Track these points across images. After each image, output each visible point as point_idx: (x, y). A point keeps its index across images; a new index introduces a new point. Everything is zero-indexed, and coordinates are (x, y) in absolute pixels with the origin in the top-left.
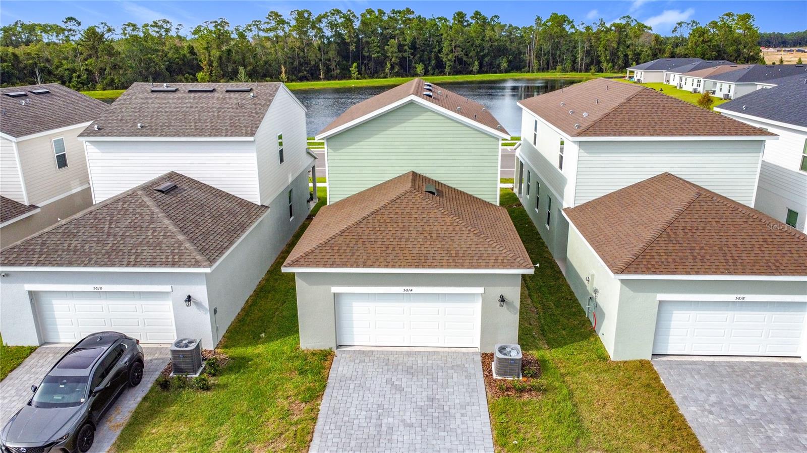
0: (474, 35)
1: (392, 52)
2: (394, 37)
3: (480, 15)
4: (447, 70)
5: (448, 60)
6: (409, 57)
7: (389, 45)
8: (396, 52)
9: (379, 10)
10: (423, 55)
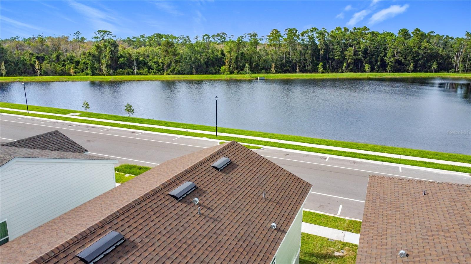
0: (412, 45)
1: (349, 56)
2: (351, 46)
3: (419, 31)
4: (389, 68)
5: (390, 62)
6: (361, 59)
7: (347, 51)
8: (351, 56)
9: (345, 28)
10: (372, 58)
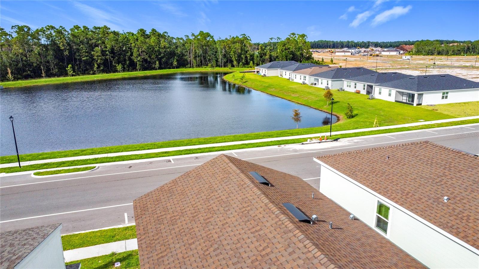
0: (153, 44)
1: (97, 56)
2: (97, 46)
3: (156, 31)
4: (138, 67)
5: (138, 61)
6: (110, 59)
7: (94, 51)
8: (100, 56)
9: (84, 27)
10: (120, 57)
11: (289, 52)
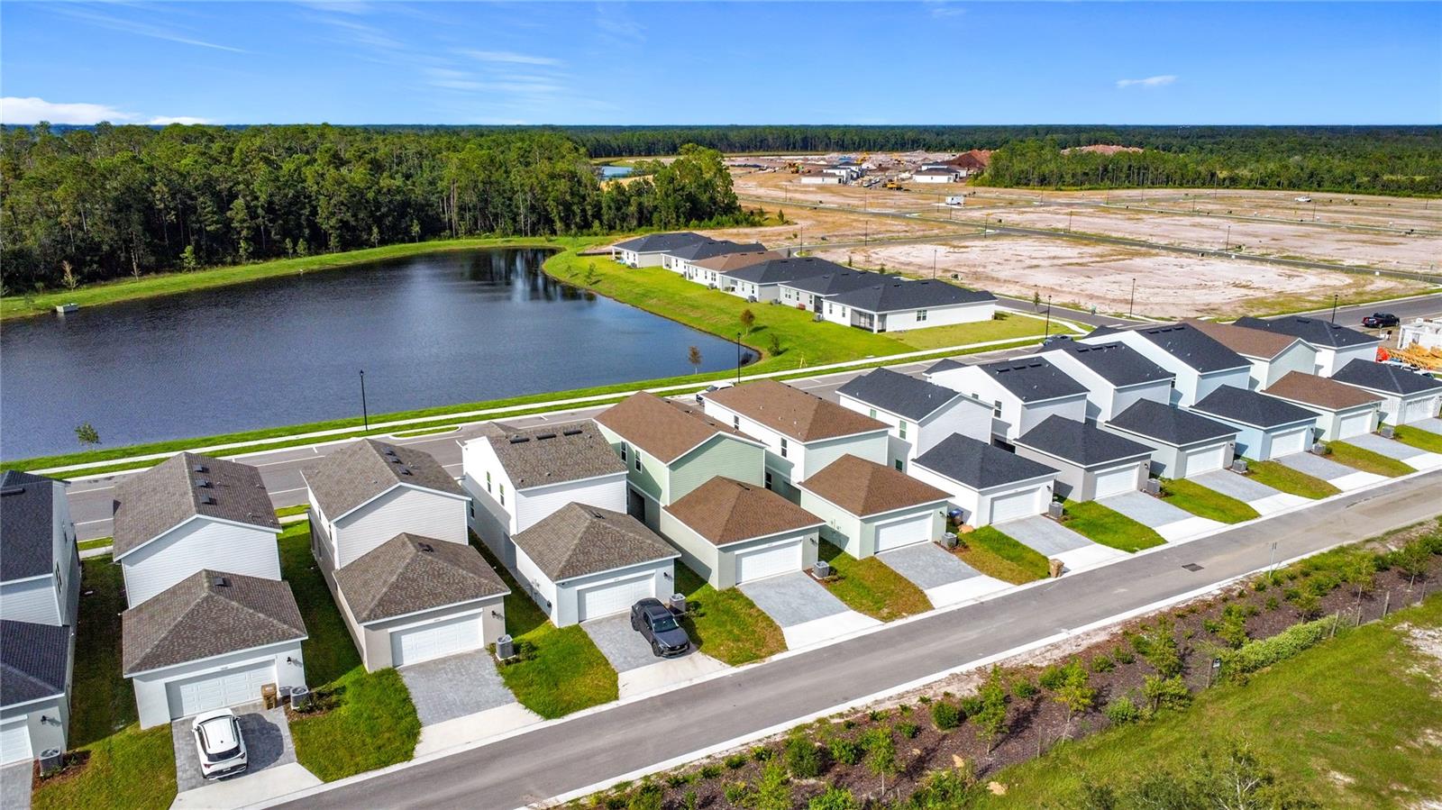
1: (240, 221)
2: (235, 196)
5: (331, 227)
6: (265, 226)
7: (231, 210)
8: (245, 221)
10: (287, 220)
11: (682, 196)
